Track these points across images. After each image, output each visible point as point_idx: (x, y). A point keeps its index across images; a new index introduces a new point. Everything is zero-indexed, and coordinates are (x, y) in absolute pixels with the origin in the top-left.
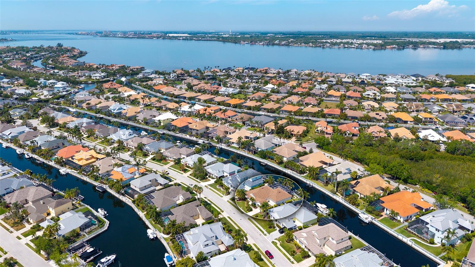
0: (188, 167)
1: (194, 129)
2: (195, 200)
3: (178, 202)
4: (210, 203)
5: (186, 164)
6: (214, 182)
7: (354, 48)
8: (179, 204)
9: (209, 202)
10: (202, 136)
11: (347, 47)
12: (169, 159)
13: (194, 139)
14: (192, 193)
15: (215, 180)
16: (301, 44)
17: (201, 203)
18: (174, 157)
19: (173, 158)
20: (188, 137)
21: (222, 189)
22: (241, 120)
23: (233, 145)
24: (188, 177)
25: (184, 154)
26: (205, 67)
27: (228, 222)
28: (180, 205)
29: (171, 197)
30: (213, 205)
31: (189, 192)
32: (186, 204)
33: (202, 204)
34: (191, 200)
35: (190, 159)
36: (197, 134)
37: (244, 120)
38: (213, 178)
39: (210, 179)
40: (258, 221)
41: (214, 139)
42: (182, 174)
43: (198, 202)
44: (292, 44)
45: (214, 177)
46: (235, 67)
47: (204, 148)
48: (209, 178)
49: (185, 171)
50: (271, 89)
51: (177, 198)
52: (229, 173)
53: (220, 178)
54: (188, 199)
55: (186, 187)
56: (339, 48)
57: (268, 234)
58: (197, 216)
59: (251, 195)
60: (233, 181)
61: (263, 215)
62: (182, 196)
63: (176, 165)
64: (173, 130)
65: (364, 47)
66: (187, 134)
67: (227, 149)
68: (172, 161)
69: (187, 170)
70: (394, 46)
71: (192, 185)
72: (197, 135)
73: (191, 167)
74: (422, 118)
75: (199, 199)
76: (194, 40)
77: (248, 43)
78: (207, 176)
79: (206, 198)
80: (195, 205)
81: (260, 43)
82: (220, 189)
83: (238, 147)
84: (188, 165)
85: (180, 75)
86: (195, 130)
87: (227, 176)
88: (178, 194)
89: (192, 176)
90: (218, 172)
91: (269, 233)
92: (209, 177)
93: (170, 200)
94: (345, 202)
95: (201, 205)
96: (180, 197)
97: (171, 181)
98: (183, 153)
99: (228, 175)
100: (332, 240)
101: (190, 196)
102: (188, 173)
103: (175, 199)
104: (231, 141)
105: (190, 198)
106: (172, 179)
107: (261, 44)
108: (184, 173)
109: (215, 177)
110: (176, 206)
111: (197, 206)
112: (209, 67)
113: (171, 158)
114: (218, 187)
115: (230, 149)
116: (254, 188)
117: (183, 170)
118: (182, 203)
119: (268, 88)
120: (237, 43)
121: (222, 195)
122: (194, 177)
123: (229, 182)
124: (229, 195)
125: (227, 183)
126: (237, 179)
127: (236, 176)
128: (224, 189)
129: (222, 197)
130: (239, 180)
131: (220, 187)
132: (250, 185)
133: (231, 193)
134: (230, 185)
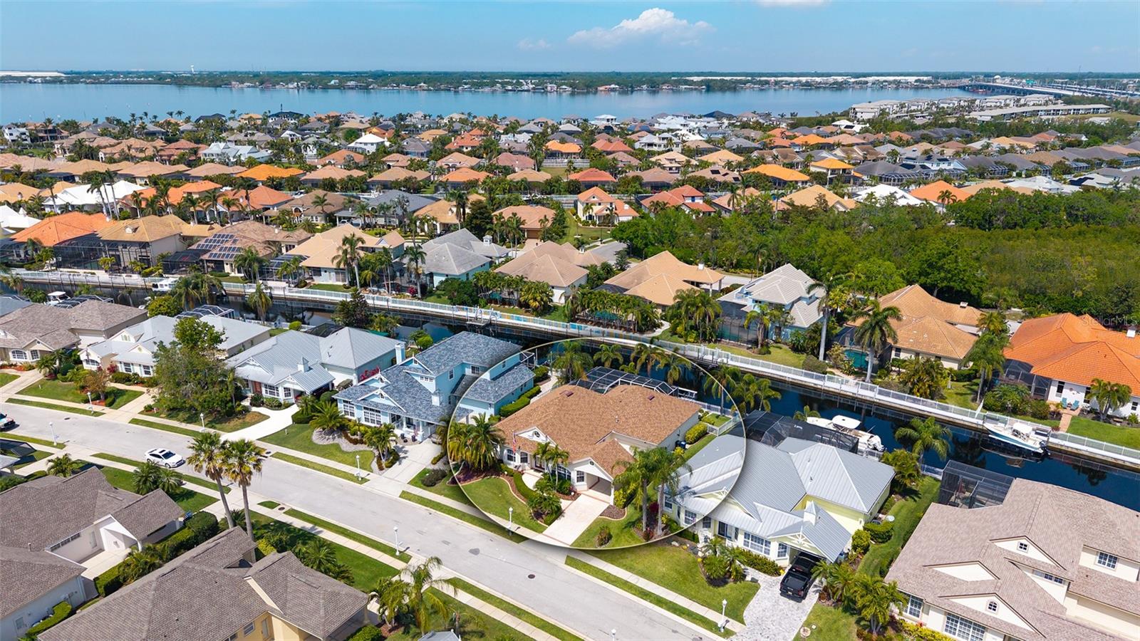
0: (127, 379)
1: (126, 244)
2: (213, 528)
3: (95, 568)
4: (308, 526)
5: (113, 369)
6: (290, 422)
7: (528, 91)
8: (102, 583)
9: (298, 523)
10: (169, 266)
11: (510, 90)
12: (13, 360)
13: (136, 280)
14: (179, 495)
15: (295, 409)
16: (398, 86)
17: (256, 538)
18: (38, 347)
19: (34, 353)
20: (102, 276)
21: (345, 444)
22: (320, 208)
23: (318, 280)
24: (135, 421)
25: (94, 327)
26: (133, 115)
27: (466, 614)
28: (112, 584)
29: (39, 548)
30: (327, 535)
31: (160, 492)
32: (153, 567)
33: (262, 545)
34: (186, 534)
35: (133, 340)
36: (146, 261)
37: (329, 209)
38: (279, 406)
39: (263, 410)
40: (628, 562)
41: (227, 269)
42: (96, 414)
43: (235, 542)
44: (376, 86)
45: (281, 397)
46: (236, 114)
47: (194, 292)
48: (254, 409)
49: (112, 399)
50: (375, 145)
51: (82, 545)
52: (358, 370)
53: (318, 393)
54: (163, 534)
55: (131, 469)
56: (494, 92)
57: (733, 625)
58: (258, 627)
59: (527, 435)
60: (399, 391)
61: (631, 524)
62: (116, 526)
63: (59, 382)
64: (28, 263)
65: (549, 88)
66: (99, 268)
67: (296, 295)
68: (31, 368)
69: (122, 392)
70: (613, 86)
71: (168, 455)
72: (145, 267)
73: (143, 375)
74: (825, 171)
75: (237, 517)
76: (82, 82)
77: (252, 87)
78: (246, 403)
79: (271, 505)
80: (227, 561)
81: (287, 84)
82: (337, 447)
83: (341, 283)
84: (122, 369)
85: (41, 135)
86: (132, 243)
87: (347, 385)
88: (87, 516)
89: (158, 415)
90: (301, 368)
91: (735, 612)
92: (257, 401)
93: (27, 566)
94: (888, 394)
95: (259, 555)
96: (102, 530)
97: (28, 457)
98: (86, 326)
99: (354, 378)
100: (1104, 569)
101: (176, 514)
102: (134, 408)
103: (67, 555)
104: (304, 264)
105: (173, 523)
106: (36, 446)
107: (291, 86)
108: (107, 410)
109: (292, 399)
110: (81, 597)
111: (244, 564)
112: (146, 114)
113: (19, 353)
114: (317, 437)
115: (310, 296)
116: (509, 407)
117: (98, 398)
118: (126, 564)
119: (366, 144)
120: (220, 86)
121: (363, 473)
122: (169, 417)
123: (377, 404)
124: (398, 463)
125: (365, 408)
126: (417, 381)
127: (410, 369)
128: (355, 442)
129: (364, 480)
130: (424, 383)
131: (334, 438)
132: (489, 399)
133: (402, 455)
134: (385, 414)
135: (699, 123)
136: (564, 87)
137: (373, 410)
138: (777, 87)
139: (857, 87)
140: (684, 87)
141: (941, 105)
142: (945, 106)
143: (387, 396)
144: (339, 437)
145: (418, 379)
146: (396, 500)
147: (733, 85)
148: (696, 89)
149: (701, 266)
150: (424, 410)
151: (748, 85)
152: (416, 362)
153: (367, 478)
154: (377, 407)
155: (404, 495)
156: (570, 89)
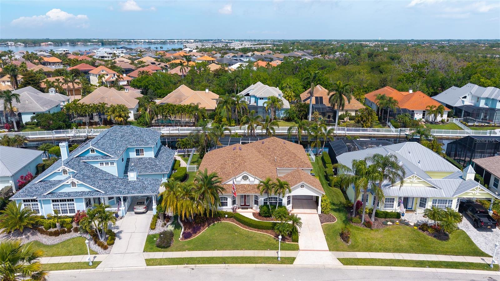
21: (45, 239)
59: (234, 181)
70: (49, 43)
74: (205, 61)
82: (38, 243)
99: (11, 184)
121: (89, 258)
123: (69, 194)
124: (117, 239)
125: (53, 201)
126: (96, 168)
127: (88, 158)
128: (56, 234)
129: (95, 264)
130: (104, 168)
131: (28, 238)
132: (163, 171)
133: (116, 231)
134: (79, 200)
135: (118, 51)
136: (19, 43)
137: (63, 201)
138: (136, 43)
139: (171, 43)
140: (89, 43)
141: (216, 46)
142: (217, 46)
143: (80, 182)
144: (33, 234)
145: (98, 166)
146: (146, 270)
147: (115, 43)
148: (96, 44)
149: (207, 91)
150: (123, 187)
151: (122, 43)
152: (93, 151)
153: (96, 260)
154: (69, 196)
155: (149, 262)
156: (23, 44)
